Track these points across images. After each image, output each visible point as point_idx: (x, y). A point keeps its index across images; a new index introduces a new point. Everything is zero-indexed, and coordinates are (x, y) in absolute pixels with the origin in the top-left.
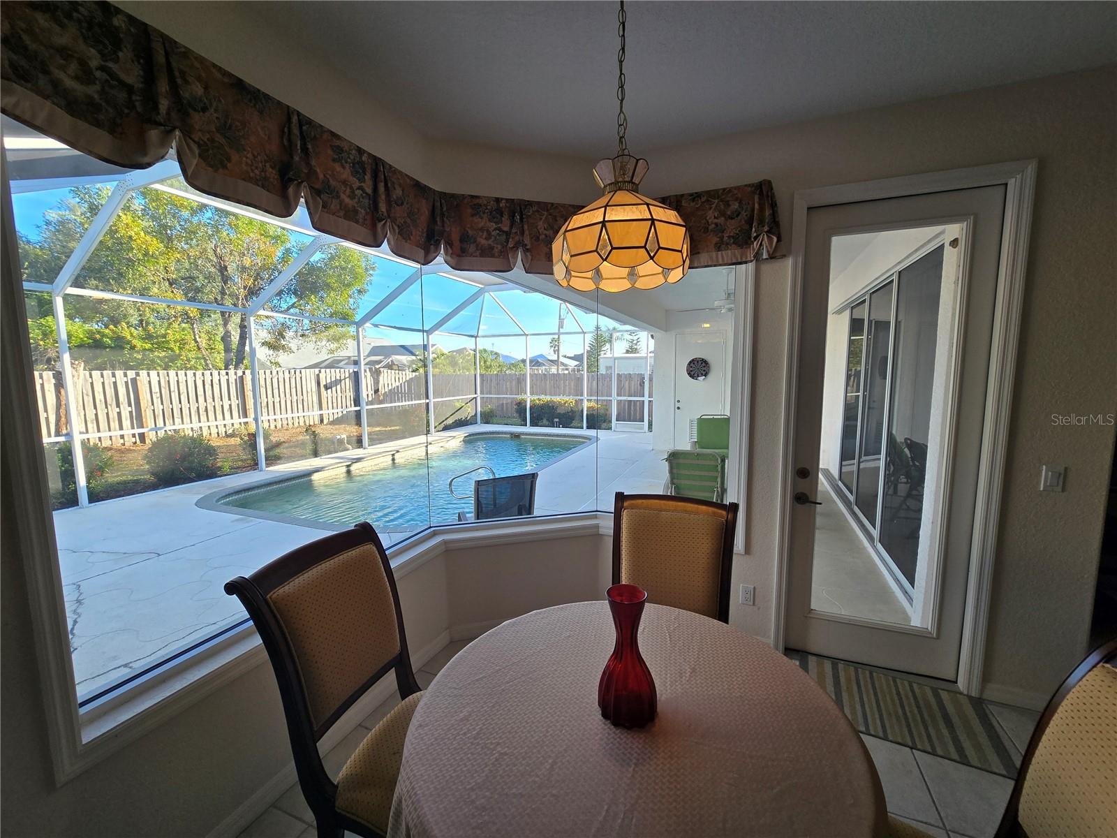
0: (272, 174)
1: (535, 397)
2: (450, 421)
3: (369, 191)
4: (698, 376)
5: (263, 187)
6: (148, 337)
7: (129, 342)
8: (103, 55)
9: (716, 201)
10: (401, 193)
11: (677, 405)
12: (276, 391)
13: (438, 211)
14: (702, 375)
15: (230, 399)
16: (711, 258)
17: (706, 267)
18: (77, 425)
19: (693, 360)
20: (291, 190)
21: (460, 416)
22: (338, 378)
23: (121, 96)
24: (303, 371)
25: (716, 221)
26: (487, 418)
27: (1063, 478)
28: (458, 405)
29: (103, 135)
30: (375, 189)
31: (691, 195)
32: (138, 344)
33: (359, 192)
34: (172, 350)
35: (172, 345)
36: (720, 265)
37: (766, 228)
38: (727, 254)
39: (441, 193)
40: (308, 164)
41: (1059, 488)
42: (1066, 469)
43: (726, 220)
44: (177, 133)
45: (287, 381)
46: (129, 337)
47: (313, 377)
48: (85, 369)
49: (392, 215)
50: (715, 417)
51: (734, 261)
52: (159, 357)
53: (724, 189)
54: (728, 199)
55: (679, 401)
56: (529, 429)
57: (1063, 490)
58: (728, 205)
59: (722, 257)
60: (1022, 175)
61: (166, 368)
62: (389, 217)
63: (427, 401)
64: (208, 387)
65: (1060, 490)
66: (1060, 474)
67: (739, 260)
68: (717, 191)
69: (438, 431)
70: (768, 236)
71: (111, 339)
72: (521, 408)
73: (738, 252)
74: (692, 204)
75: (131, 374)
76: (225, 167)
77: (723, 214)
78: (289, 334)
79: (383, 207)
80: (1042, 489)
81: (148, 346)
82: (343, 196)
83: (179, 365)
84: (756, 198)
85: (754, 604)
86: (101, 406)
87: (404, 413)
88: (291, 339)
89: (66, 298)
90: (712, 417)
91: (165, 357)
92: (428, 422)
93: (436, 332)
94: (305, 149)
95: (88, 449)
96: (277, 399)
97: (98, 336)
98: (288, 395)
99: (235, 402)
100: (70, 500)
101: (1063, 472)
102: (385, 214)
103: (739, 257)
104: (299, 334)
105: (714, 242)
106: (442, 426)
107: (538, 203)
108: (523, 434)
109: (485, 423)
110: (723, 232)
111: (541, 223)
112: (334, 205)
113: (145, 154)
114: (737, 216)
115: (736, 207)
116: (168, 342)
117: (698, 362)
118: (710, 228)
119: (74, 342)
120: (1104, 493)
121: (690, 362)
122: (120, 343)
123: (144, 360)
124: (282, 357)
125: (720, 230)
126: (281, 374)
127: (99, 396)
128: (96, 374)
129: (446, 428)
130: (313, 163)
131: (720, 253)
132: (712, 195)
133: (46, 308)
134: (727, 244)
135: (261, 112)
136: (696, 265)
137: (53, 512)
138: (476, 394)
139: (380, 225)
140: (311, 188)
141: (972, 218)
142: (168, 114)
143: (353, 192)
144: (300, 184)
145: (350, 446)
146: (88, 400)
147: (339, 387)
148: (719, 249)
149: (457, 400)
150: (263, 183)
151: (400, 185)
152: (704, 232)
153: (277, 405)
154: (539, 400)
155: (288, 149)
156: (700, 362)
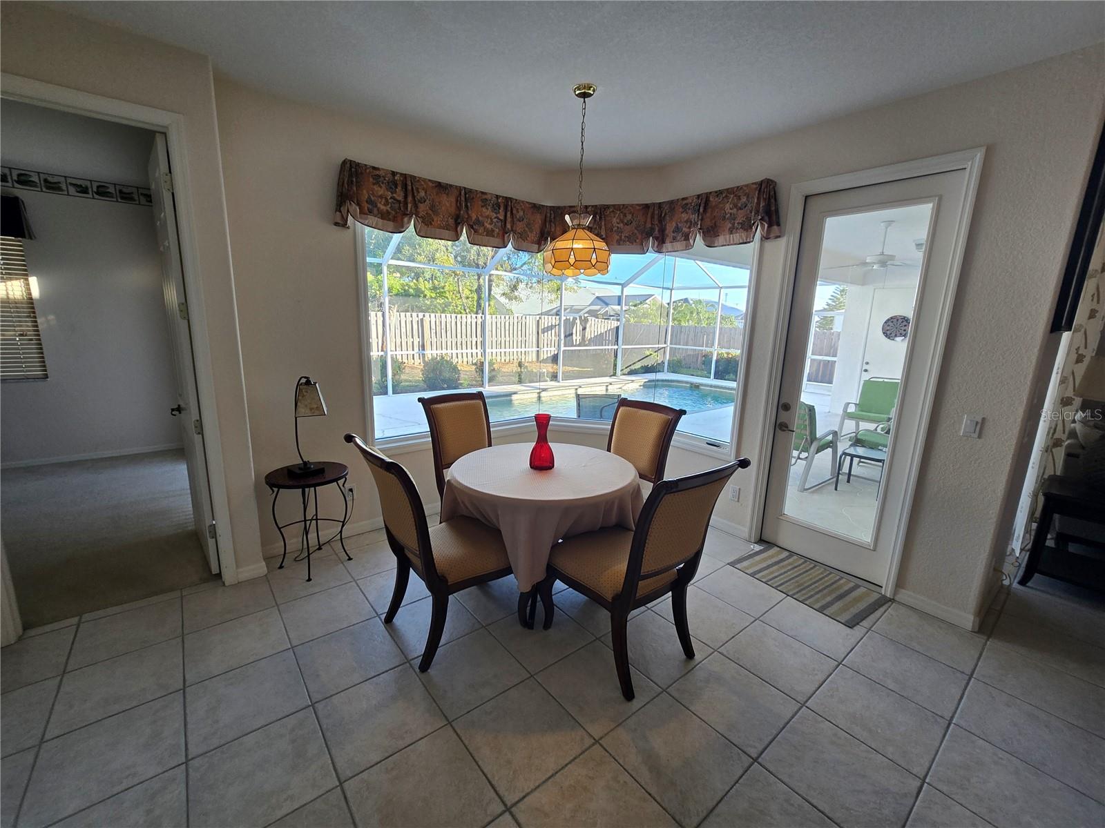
0: (451, 221)
1: (724, 351)
2: (638, 366)
3: (502, 218)
4: (896, 336)
5: (447, 230)
6: (434, 288)
7: (423, 292)
8: (392, 193)
9: (732, 196)
10: (522, 214)
11: (865, 367)
12: (507, 332)
13: (548, 219)
14: (901, 335)
15: (476, 337)
16: (726, 240)
17: (722, 246)
18: (390, 346)
19: (891, 318)
20: (459, 229)
21: (648, 362)
22: (554, 324)
23: (397, 205)
24: (528, 317)
25: (731, 211)
26: (675, 367)
27: (981, 427)
28: (648, 353)
29: (391, 223)
30: (506, 216)
31: (716, 192)
32: (428, 293)
33: (495, 220)
34: (447, 298)
35: (447, 295)
36: (732, 245)
37: (760, 217)
38: (736, 237)
39: (550, 207)
40: (468, 213)
41: (976, 435)
42: (984, 419)
43: (738, 210)
44: (414, 216)
45: (516, 324)
46: (423, 289)
47: (534, 322)
48: (397, 311)
49: (514, 229)
50: (886, 380)
51: (741, 241)
52: (439, 303)
53: (738, 187)
54: (740, 194)
55: (867, 363)
56: (712, 381)
57: (980, 436)
58: (739, 198)
59: (733, 239)
60: (972, 162)
61: (443, 311)
62: (512, 230)
63: (616, 347)
64: (464, 327)
65: (976, 437)
66: (977, 423)
67: (745, 241)
68: (733, 188)
69: (624, 374)
70: (761, 223)
71: (414, 289)
72: (707, 359)
73: (744, 235)
74: (716, 199)
75: (421, 315)
76: (431, 224)
77: (735, 206)
78: (521, 286)
79: (509, 226)
80: (961, 434)
81: (434, 295)
82: (486, 224)
83: (450, 310)
84: (757, 192)
85: (738, 501)
86: (404, 337)
87: (597, 355)
88: (522, 291)
89: (389, 266)
90: (882, 380)
91: (443, 303)
92: (615, 365)
93: (631, 285)
94: (466, 206)
95: (394, 361)
96: (508, 339)
97: (407, 288)
98: (515, 336)
99: (480, 339)
100: (384, 392)
101: (980, 421)
102: (510, 229)
103: (745, 238)
104: (529, 286)
105: (728, 227)
106: (628, 370)
107: (614, 206)
108: (702, 385)
109: (672, 372)
110: (734, 220)
111: (615, 219)
112: (481, 230)
113: (403, 227)
114: (745, 207)
115: (744, 200)
116: (445, 292)
117: (897, 320)
118: (727, 216)
119: (395, 292)
120: (1014, 443)
121: (888, 320)
122: (419, 293)
123: (431, 305)
124: (514, 306)
125: (733, 217)
126: (511, 318)
127: (403, 330)
128: (403, 314)
129: (631, 373)
130: (470, 213)
131: (732, 236)
132: (730, 191)
133: (378, 269)
134: (737, 228)
135: (447, 194)
136: (716, 245)
137: (374, 397)
138: (665, 343)
139: (506, 236)
140: (468, 225)
141: (937, 198)
142: (411, 209)
143: (492, 220)
144: (463, 225)
145: (548, 379)
146: (398, 332)
147: (553, 331)
148: (731, 233)
149: (648, 348)
150: (447, 228)
151: (522, 209)
152: (723, 220)
153: (507, 343)
154: (728, 354)
155: (459, 208)
156: (900, 321)
